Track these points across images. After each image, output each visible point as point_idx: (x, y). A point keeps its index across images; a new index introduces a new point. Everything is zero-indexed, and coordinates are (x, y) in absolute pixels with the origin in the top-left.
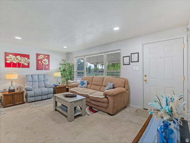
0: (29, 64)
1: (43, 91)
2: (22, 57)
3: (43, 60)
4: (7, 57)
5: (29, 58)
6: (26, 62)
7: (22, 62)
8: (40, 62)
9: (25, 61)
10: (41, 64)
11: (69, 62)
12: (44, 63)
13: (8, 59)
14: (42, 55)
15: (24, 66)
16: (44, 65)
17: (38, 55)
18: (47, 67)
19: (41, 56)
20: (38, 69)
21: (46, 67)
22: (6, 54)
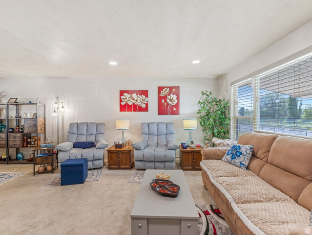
0: (147, 105)
1: (156, 154)
2: (138, 95)
3: (168, 97)
4: (122, 97)
5: (147, 96)
6: (144, 102)
7: (139, 103)
8: (163, 101)
9: (142, 101)
10: (166, 104)
11: (220, 98)
12: (170, 103)
13: (123, 100)
14: (166, 88)
15: (141, 109)
16: (170, 106)
17: (160, 89)
18: (175, 109)
19: (164, 90)
20: (160, 113)
21: (172, 108)
22: (122, 93)
